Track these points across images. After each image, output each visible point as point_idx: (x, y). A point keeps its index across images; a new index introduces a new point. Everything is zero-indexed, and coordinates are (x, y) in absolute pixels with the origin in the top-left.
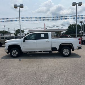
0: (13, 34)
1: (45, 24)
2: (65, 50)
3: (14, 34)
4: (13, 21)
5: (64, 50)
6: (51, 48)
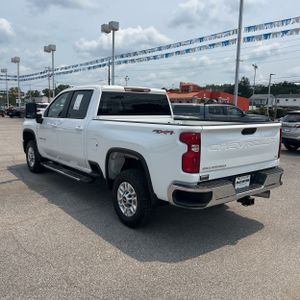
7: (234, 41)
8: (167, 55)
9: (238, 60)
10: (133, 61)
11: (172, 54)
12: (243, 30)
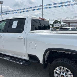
7: (41, 9)
8: (20, 12)
9: (42, 14)
10: (9, 14)
11: (22, 12)
12: (43, 6)
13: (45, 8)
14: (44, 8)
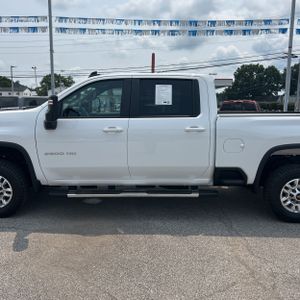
0: (31, 90)
1: (153, 55)
2: (292, 184)
3: (37, 90)
4: (22, 33)
5: (287, 185)
6: (210, 171)
7: (44, 29)
9: (52, 51)
13: (63, 30)
14: (57, 29)
